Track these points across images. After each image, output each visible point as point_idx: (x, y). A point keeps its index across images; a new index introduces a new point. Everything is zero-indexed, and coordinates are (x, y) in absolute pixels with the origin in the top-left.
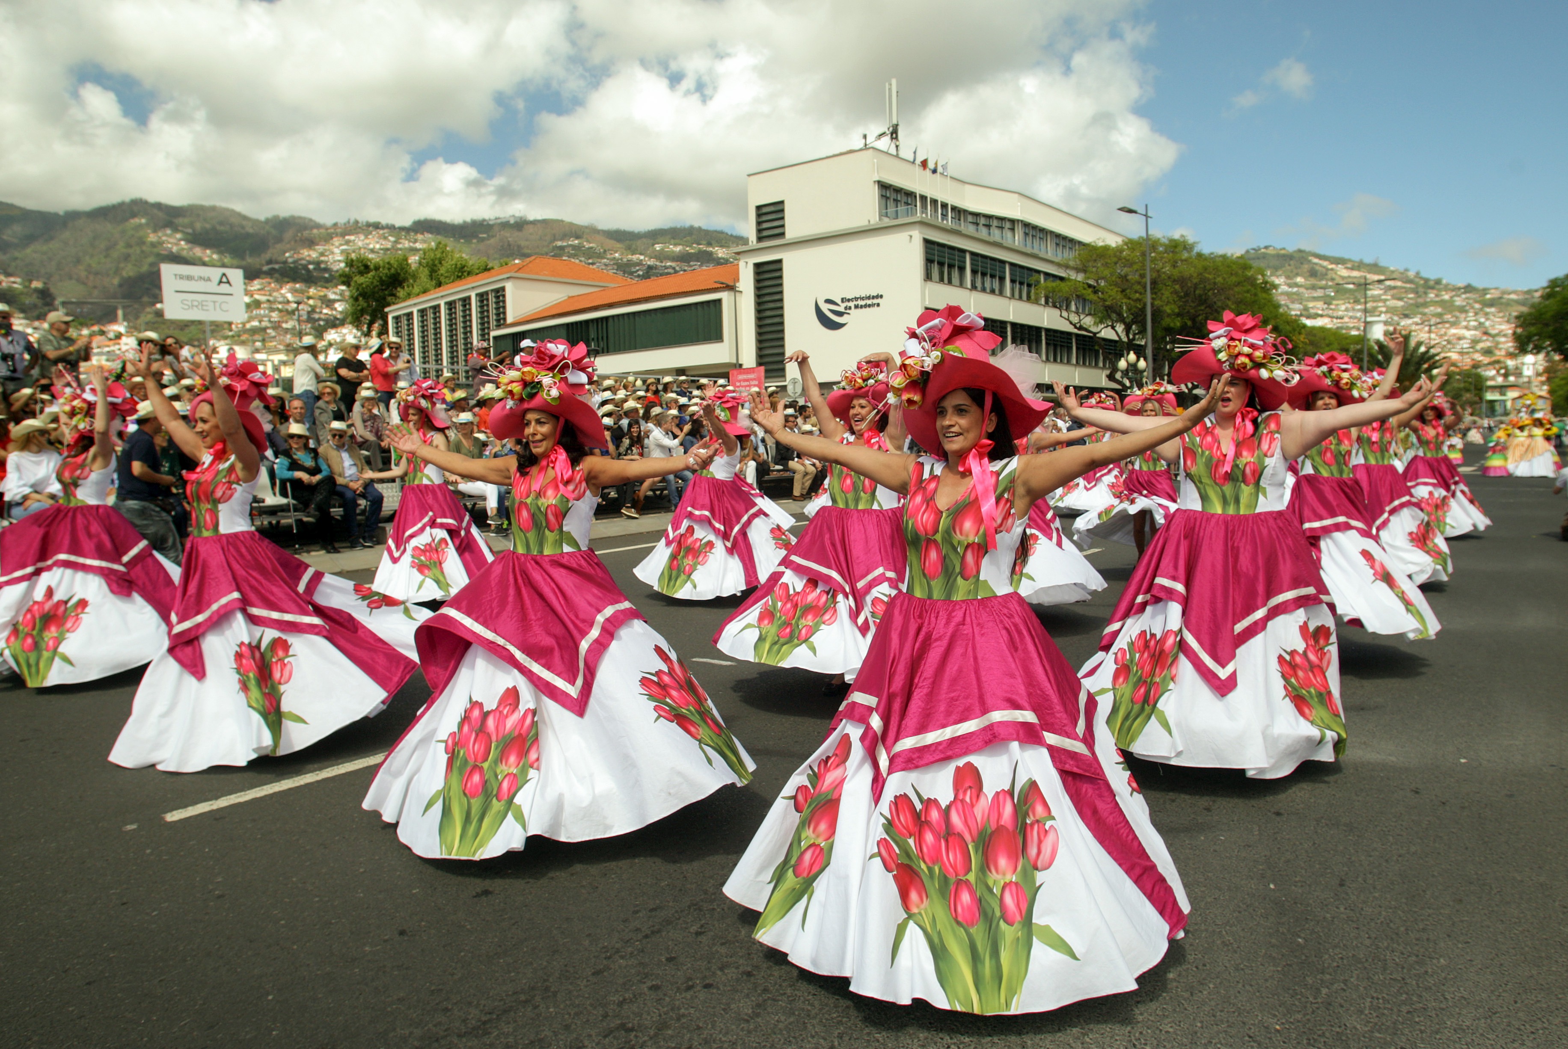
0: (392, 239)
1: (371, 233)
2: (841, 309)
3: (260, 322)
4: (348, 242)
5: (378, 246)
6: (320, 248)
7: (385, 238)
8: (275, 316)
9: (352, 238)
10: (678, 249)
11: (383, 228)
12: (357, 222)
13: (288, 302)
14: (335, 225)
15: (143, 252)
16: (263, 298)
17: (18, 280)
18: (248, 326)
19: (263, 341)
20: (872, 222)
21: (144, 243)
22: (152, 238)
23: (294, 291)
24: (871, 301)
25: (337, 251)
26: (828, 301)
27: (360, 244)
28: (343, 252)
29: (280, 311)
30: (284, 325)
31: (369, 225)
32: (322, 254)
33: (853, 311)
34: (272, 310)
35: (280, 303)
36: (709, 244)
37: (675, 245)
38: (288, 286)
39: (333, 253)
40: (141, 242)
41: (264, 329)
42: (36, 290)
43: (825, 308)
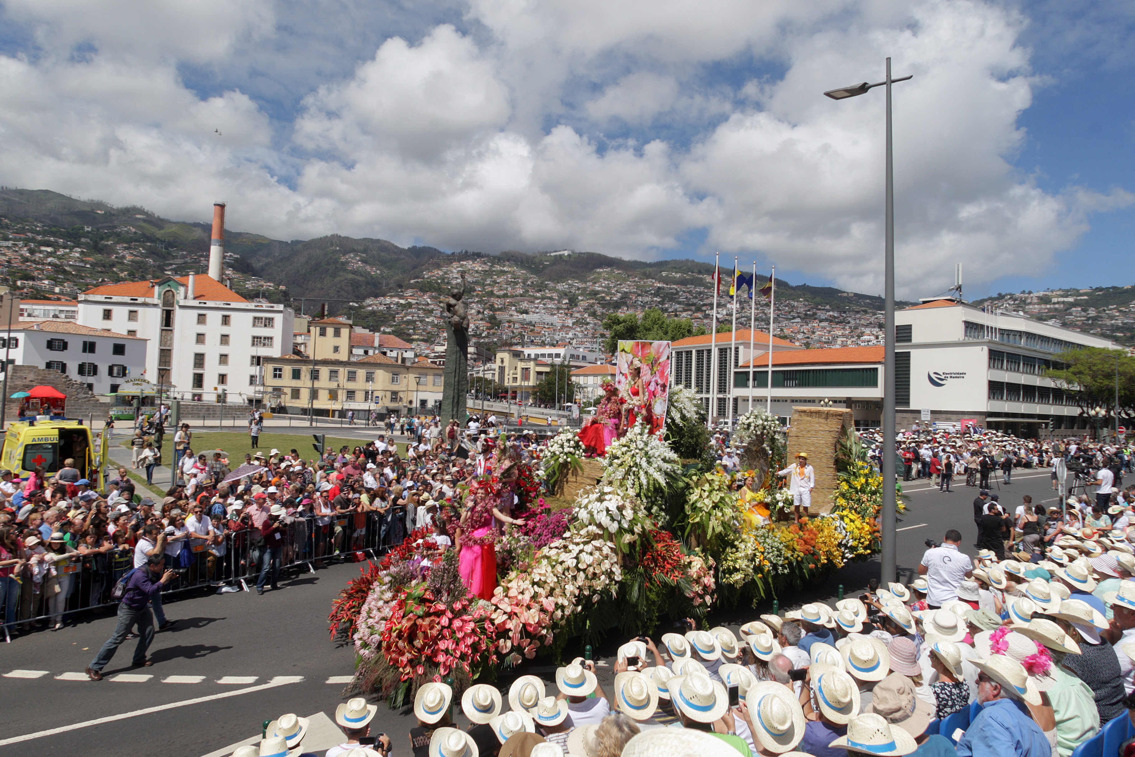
0: (490, 264)
1: (476, 260)
2: (943, 377)
3: (413, 317)
4: (461, 266)
5: (480, 269)
6: (444, 269)
7: (485, 264)
8: (421, 314)
9: (465, 263)
10: (678, 275)
11: (483, 257)
12: (466, 252)
13: (428, 304)
14: (453, 254)
15: (336, 268)
16: (414, 302)
17: (272, 284)
18: (405, 319)
19: (414, 329)
20: (961, 339)
21: (337, 262)
22: (343, 259)
23: (431, 298)
24: (960, 375)
25: (455, 271)
26: (935, 373)
27: (469, 267)
28: (458, 272)
29: (424, 310)
30: (427, 320)
31: (474, 254)
32: (446, 273)
33: (949, 379)
34: (419, 309)
35: (423, 305)
36: (700, 273)
37: (676, 273)
38: (428, 294)
39: (452, 272)
40: (336, 261)
41: (415, 321)
42: (281, 291)
43: (933, 376)
